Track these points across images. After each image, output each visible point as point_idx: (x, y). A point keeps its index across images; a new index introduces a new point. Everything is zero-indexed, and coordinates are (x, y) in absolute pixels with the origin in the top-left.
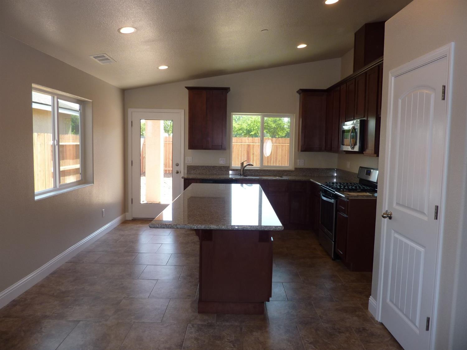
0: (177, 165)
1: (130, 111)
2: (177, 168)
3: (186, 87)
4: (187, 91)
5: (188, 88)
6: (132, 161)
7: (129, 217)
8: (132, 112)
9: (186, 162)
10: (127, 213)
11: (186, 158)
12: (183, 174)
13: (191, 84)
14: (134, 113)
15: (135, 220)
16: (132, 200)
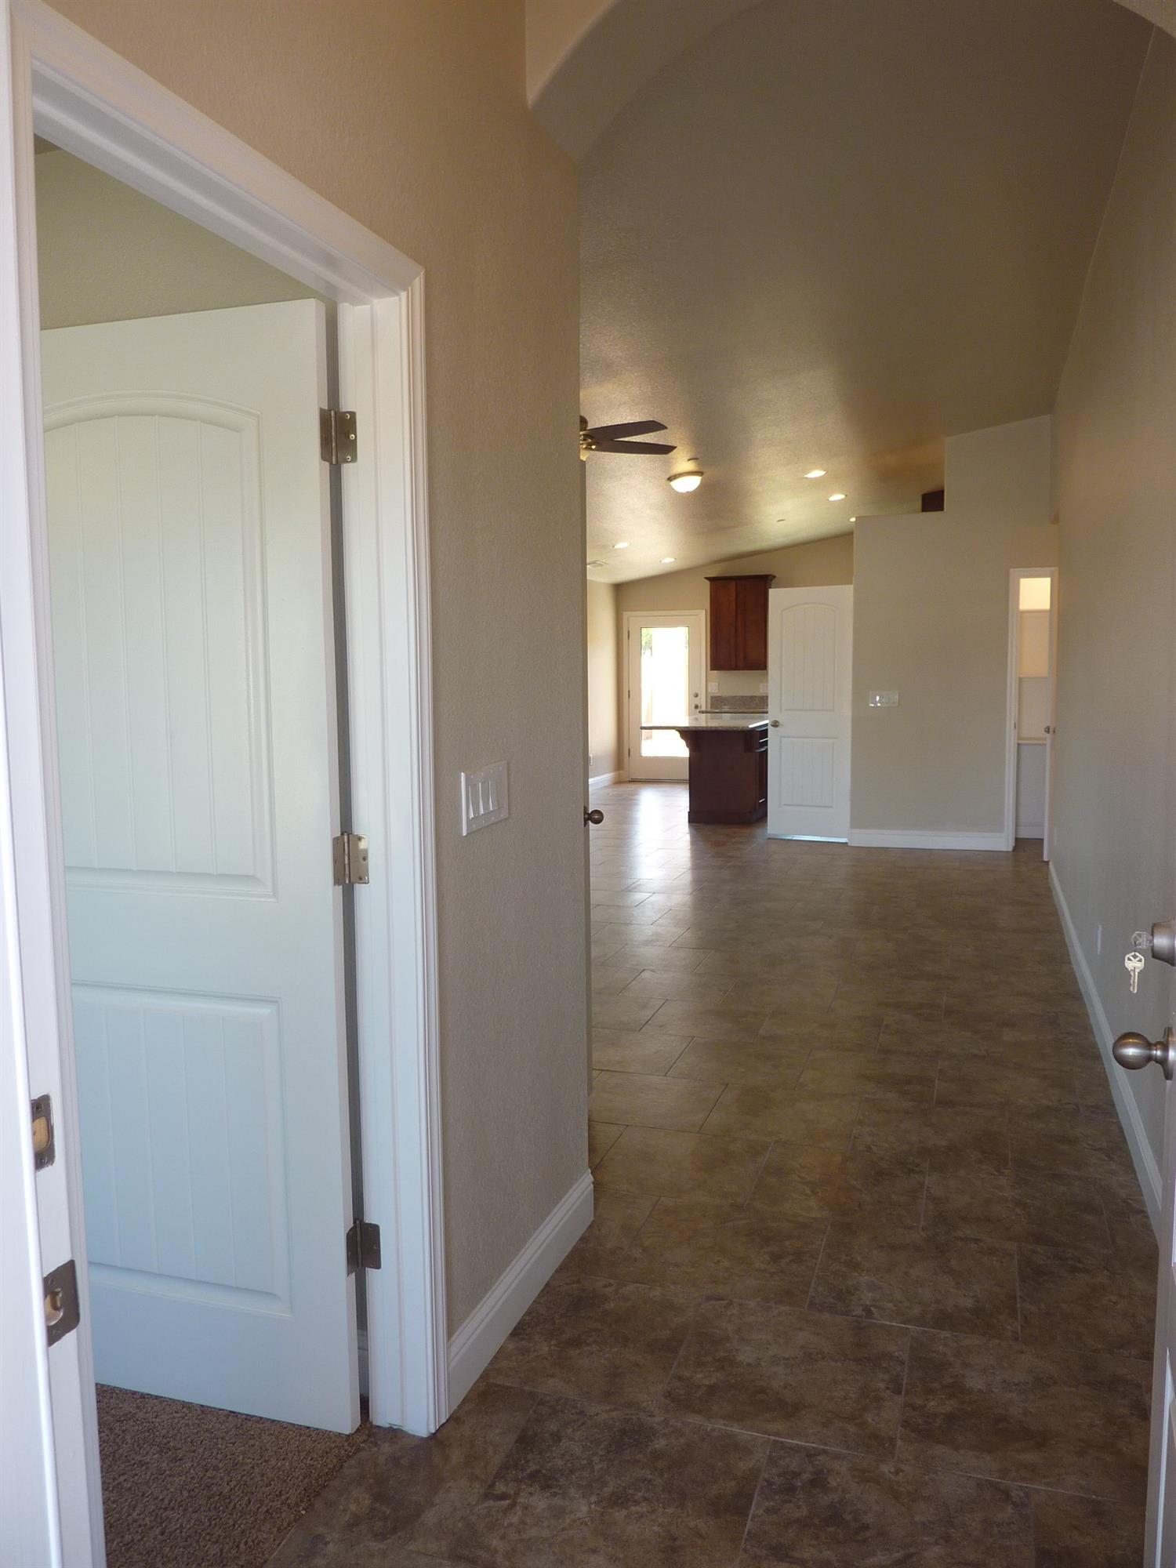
0: (696, 696)
1: (626, 615)
2: (697, 701)
3: (706, 578)
4: (708, 583)
5: (709, 579)
6: (629, 692)
7: (625, 777)
8: (628, 617)
9: (709, 690)
10: (622, 772)
11: (709, 684)
12: (704, 709)
13: (714, 573)
14: (631, 618)
15: (633, 781)
16: (629, 750)
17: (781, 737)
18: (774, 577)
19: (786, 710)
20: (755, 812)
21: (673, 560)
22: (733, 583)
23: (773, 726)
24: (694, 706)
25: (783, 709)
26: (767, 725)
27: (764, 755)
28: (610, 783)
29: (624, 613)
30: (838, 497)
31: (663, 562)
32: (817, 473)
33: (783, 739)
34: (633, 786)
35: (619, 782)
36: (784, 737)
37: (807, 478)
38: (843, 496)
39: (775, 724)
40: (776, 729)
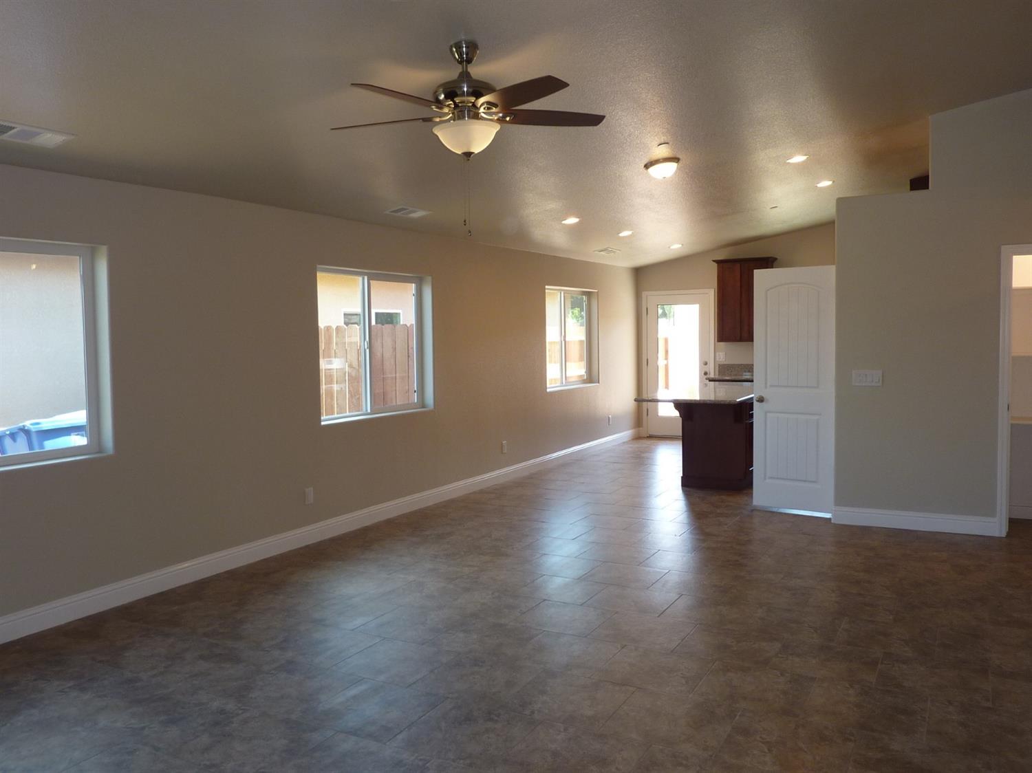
0: (706, 364)
1: (644, 294)
2: (706, 368)
3: (714, 261)
4: (715, 265)
5: (718, 262)
6: (647, 360)
7: (644, 433)
8: (647, 296)
9: (717, 359)
10: (641, 429)
11: (717, 354)
12: (712, 376)
13: (721, 256)
14: (650, 297)
15: (651, 437)
16: (648, 410)
17: (766, 413)
18: (776, 259)
19: (771, 386)
20: (742, 482)
21: (681, 246)
22: (738, 266)
23: (758, 401)
24: (703, 373)
25: (769, 384)
26: (752, 398)
27: (750, 427)
28: (630, 439)
29: (643, 293)
30: (826, 183)
31: (672, 247)
32: (799, 159)
33: (768, 414)
34: (648, 442)
35: (638, 438)
36: (770, 412)
37: (789, 163)
38: (830, 183)
39: (761, 400)
40: (761, 404)
